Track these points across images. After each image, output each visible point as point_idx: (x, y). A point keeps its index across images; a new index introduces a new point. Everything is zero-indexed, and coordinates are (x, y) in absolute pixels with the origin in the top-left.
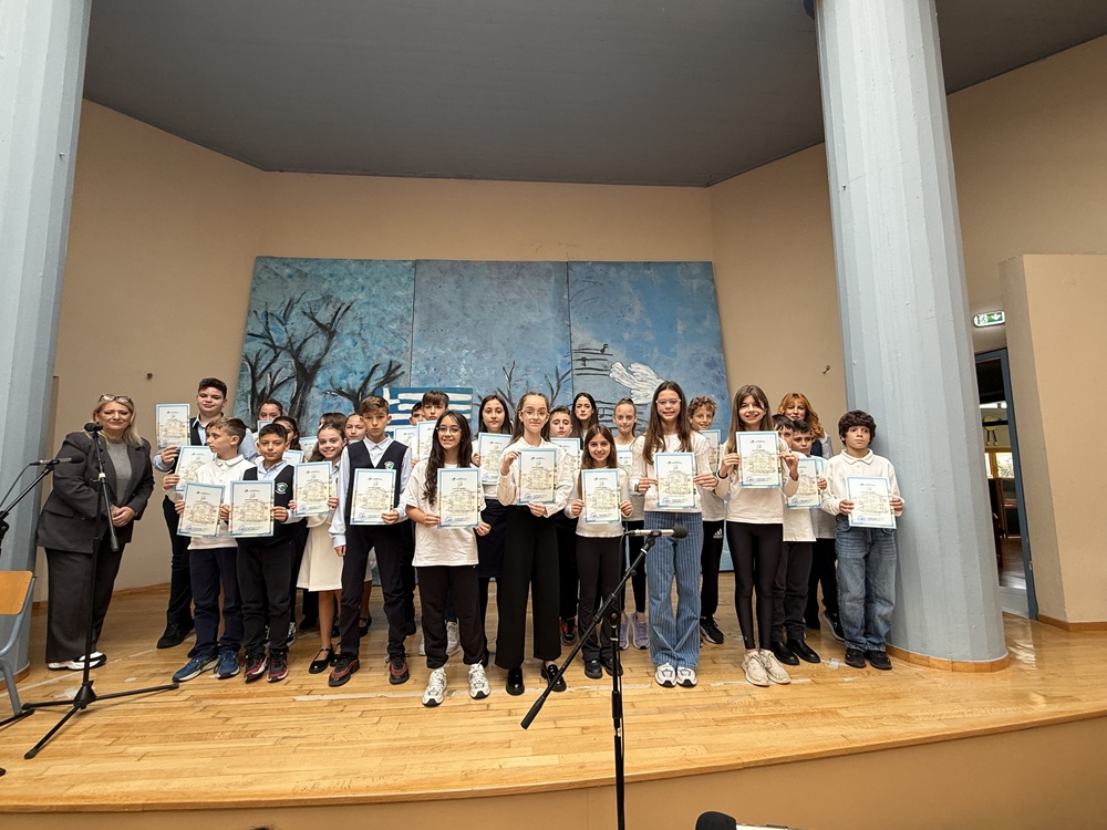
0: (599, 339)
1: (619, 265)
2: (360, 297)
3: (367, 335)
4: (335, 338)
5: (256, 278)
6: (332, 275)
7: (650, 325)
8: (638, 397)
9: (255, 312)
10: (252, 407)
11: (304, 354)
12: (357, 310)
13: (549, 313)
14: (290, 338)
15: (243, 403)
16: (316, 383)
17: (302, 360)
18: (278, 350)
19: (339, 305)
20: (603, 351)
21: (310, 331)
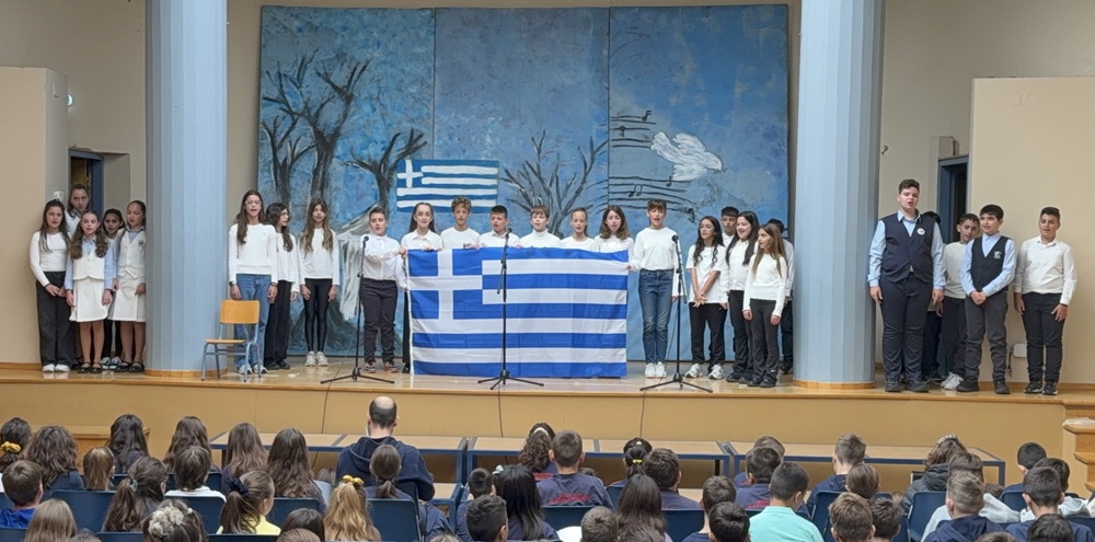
0: (641, 105)
1: (671, 10)
2: (377, 54)
3: (386, 101)
4: (352, 103)
5: (263, 32)
6: (344, 29)
7: (703, 88)
9: (268, 73)
10: (275, 178)
11: (322, 120)
12: (373, 71)
13: (585, 73)
14: (306, 103)
15: (266, 174)
16: (336, 153)
17: (320, 128)
18: (296, 117)
19: (354, 64)
20: (645, 118)
21: (326, 95)
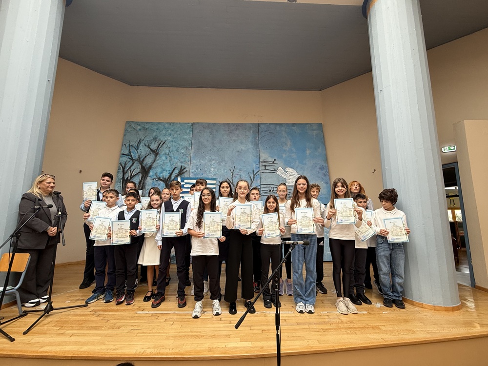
0: (272, 157)
1: (281, 125)
2: (169, 138)
3: (171, 155)
4: (158, 156)
5: (126, 130)
6: (157, 129)
7: (295, 151)
8: (289, 183)
9: (125, 145)
10: (122, 185)
11: (145, 162)
12: (168, 144)
13: (250, 146)
14: (139, 156)
15: (119, 183)
16: (149, 175)
17: (144, 165)
18: (134, 161)
19: (160, 142)
20: (273, 162)
21: (148, 153)
